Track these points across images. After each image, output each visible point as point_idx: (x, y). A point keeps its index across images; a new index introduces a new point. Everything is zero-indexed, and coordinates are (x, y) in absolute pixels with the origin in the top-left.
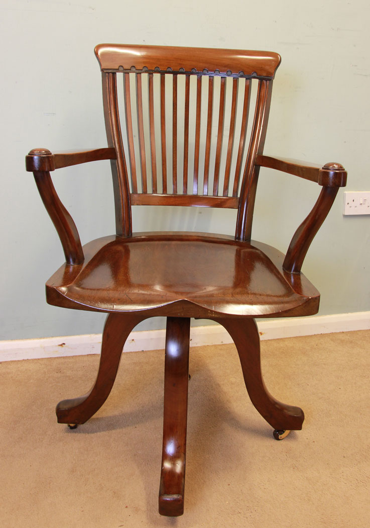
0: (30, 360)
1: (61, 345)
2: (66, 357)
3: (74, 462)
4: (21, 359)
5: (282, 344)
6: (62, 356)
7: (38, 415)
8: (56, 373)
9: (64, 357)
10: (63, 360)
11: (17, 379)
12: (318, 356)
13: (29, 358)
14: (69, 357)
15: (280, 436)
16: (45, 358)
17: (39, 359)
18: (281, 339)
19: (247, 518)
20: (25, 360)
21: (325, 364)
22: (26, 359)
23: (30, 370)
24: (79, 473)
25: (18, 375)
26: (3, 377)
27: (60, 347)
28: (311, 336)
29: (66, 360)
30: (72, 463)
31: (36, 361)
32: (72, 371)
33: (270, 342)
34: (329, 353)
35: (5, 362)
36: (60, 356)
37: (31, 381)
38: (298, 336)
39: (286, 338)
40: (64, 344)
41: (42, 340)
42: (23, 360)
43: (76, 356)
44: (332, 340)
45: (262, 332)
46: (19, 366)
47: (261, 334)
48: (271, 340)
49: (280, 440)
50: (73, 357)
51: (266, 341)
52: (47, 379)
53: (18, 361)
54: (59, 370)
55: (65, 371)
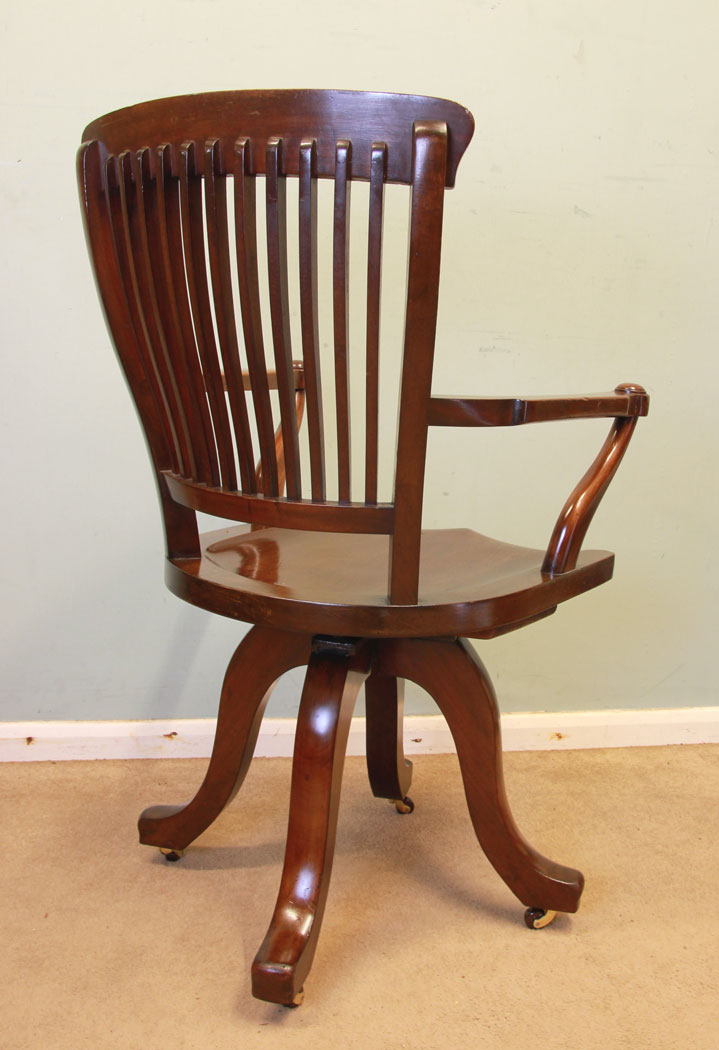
0: (109, 761)
1: (170, 736)
2: (179, 759)
3: (185, 926)
4: (92, 757)
5: (599, 759)
6: (170, 757)
8: (158, 786)
9: (173, 760)
10: (170, 765)
11: (84, 790)
12: (667, 782)
13: (108, 758)
14: (183, 759)
15: (536, 921)
16: (139, 760)
17: (126, 760)
18: (599, 749)
19: (489, 1027)
20: (101, 761)
21: (678, 796)
22: (102, 758)
23: (108, 778)
25: (87, 784)
26: (58, 785)
27: (168, 739)
28: (660, 748)
29: (177, 765)
30: (182, 927)
31: (119, 763)
32: (188, 783)
33: (577, 754)
34: (690, 778)
35: (63, 762)
36: (166, 757)
37: (111, 795)
38: (634, 745)
39: (609, 748)
40: (175, 734)
41: (134, 724)
42: (97, 760)
43: (196, 759)
44: (701, 756)
45: (562, 733)
46: (88, 769)
47: (560, 737)
48: (579, 751)
49: (536, 929)
50: (190, 760)
51: (569, 752)
52: (140, 794)
53: (87, 761)
54: (162, 781)
55: (175, 782)
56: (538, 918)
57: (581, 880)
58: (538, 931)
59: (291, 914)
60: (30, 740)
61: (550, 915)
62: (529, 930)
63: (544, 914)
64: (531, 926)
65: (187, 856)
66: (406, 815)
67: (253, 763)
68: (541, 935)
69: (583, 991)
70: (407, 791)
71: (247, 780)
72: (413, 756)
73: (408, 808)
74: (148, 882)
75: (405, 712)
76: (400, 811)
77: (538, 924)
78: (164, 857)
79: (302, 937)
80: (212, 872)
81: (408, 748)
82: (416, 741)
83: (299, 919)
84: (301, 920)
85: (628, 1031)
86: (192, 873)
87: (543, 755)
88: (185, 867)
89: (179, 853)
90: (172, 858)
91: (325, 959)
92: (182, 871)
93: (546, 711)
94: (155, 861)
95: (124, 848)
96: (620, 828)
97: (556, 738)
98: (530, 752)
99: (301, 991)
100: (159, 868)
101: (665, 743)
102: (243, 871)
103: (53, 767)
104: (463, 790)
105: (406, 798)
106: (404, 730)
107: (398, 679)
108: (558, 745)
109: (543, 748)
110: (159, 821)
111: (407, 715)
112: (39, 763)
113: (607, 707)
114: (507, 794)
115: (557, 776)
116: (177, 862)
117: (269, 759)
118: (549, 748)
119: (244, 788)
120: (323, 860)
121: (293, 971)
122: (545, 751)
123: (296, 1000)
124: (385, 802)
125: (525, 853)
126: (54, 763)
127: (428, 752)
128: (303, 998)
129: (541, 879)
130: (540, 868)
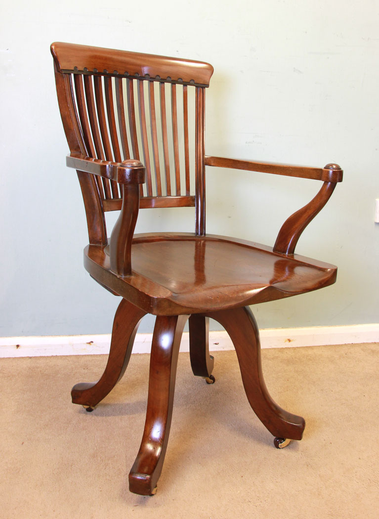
0: (58, 356)
1: (89, 343)
2: (94, 355)
3: (95, 449)
4: (50, 355)
5: (310, 352)
6: (90, 354)
7: (64, 406)
8: (83, 370)
9: (91, 356)
10: (90, 358)
11: (45, 373)
12: (346, 364)
13: (58, 355)
14: (97, 355)
16: (74, 355)
17: (67, 356)
18: (310, 347)
19: (256, 506)
21: (352, 372)
22: (55, 355)
23: (58, 365)
24: (99, 458)
25: (46, 369)
26: (32, 370)
27: (88, 345)
28: (342, 345)
29: (93, 358)
30: (94, 449)
31: (64, 358)
32: (99, 368)
33: (299, 350)
34: (357, 362)
35: (35, 357)
36: (88, 354)
37: (59, 375)
38: (328, 344)
39: (315, 346)
40: (92, 342)
41: (71, 337)
42: (52, 356)
43: (103, 355)
44: (362, 350)
45: (291, 339)
46: (48, 361)
47: (289, 340)
48: (300, 348)
49: (280, 448)
50: (100, 355)
51: (294, 348)
52: (74, 375)
53: (47, 357)
54: (86, 367)
55: (92, 368)
56: (281, 443)
57: (303, 423)
58: (281, 449)
59: (149, 447)
60: (18, 346)
61: (288, 441)
62: (276, 449)
63: (284, 441)
64: (277, 447)
65: (97, 409)
66: (211, 385)
67: (132, 357)
68: (282, 451)
69: (306, 485)
70: (211, 371)
71: (129, 366)
72: (214, 352)
73: (212, 381)
74: (76, 424)
75: (210, 329)
76: (208, 383)
77: (281, 446)
78: (85, 410)
79: (156, 457)
80: (110, 418)
81: (212, 348)
82: (216, 344)
83: (154, 448)
84: (155, 449)
85: (331, 508)
86: (100, 418)
87: (281, 350)
88: (96, 415)
89: (93, 408)
90: (89, 410)
91: (168, 467)
92: (94, 417)
93: (282, 328)
94: (80, 412)
95: (65, 405)
96: (322, 390)
97: (288, 341)
98: (275, 349)
99: (156, 486)
100: (82, 416)
101: (344, 343)
102: (126, 417)
103: (30, 360)
104: (240, 371)
105: (211, 376)
106: (210, 339)
107: (206, 317)
108: (289, 345)
109: (281, 347)
110: (82, 392)
111: (211, 331)
112: (23, 358)
113: (313, 325)
114: (263, 372)
115: (289, 362)
116: (92, 412)
117: (140, 354)
118: (284, 347)
119: (127, 370)
120: (167, 417)
121: (150, 478)
122: (283, 348)
123: (153, 492)
124: (200, 378)
125: (274, 409)
126: (30, 358)
127: (222, 349)
128: (157, 490)
129: (282, 423)
130: (282, 416)
